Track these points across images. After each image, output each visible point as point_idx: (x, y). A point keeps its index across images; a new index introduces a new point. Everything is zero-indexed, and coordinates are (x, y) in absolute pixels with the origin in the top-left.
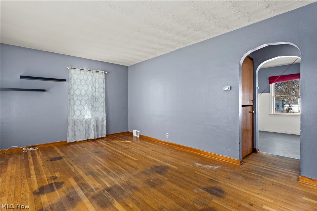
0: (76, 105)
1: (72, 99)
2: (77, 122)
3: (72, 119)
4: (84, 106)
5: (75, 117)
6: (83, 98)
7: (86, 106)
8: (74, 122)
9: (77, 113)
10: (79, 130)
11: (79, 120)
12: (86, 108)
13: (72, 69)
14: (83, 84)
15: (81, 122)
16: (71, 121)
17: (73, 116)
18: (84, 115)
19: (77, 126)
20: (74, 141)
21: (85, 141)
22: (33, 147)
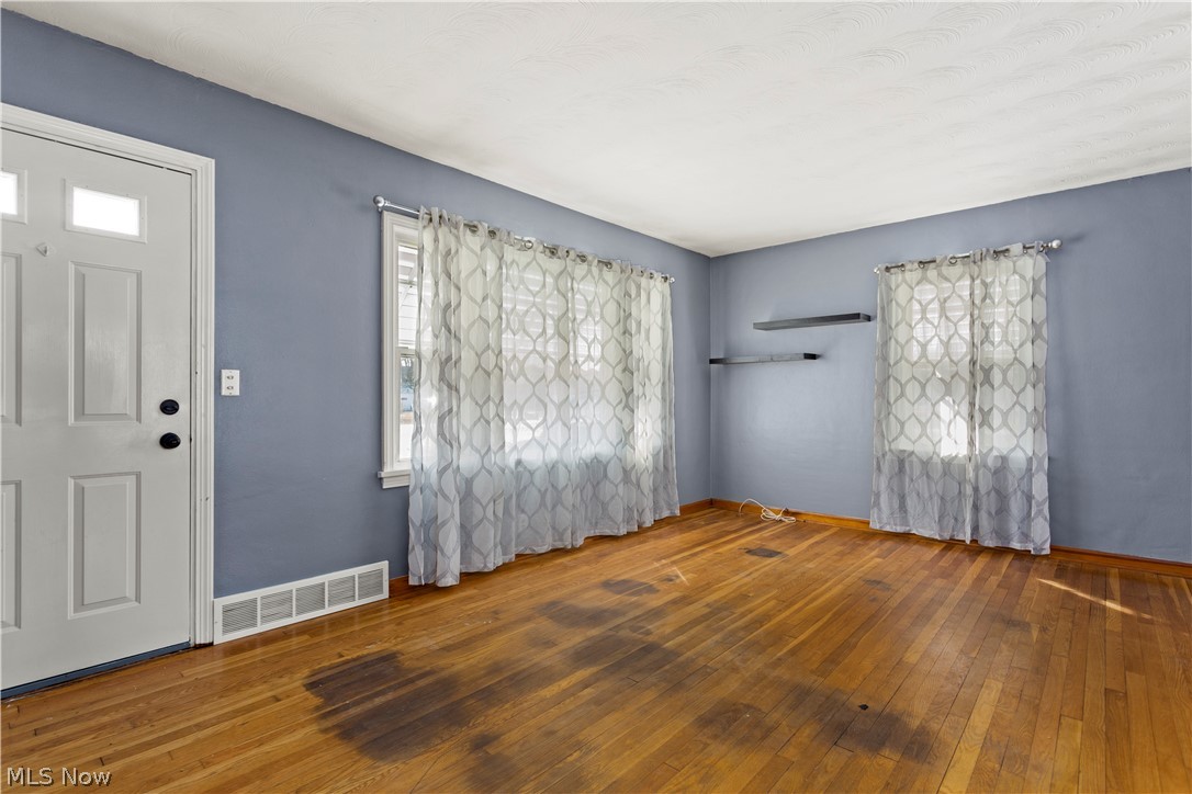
0: (909, 401)
1: (891, 379)
2: (911, 462)
3: (890, 450)
4: (938, 402)
5: (903, 445)
6: (934, 374)
7: (947, 403)
8: (901, 462)
9: (913, 430)
10: (918, 495)
11: (917, 457)
12: (945, 410)
13: (892, 270)
14: (934, 316)
15: (926, 464)
16: (887, 457)
17: (893, 440)
18: (937, 439)
19: (912, 480)
20: (899, 529)
21: (937, 540)
22: (787, 513)
